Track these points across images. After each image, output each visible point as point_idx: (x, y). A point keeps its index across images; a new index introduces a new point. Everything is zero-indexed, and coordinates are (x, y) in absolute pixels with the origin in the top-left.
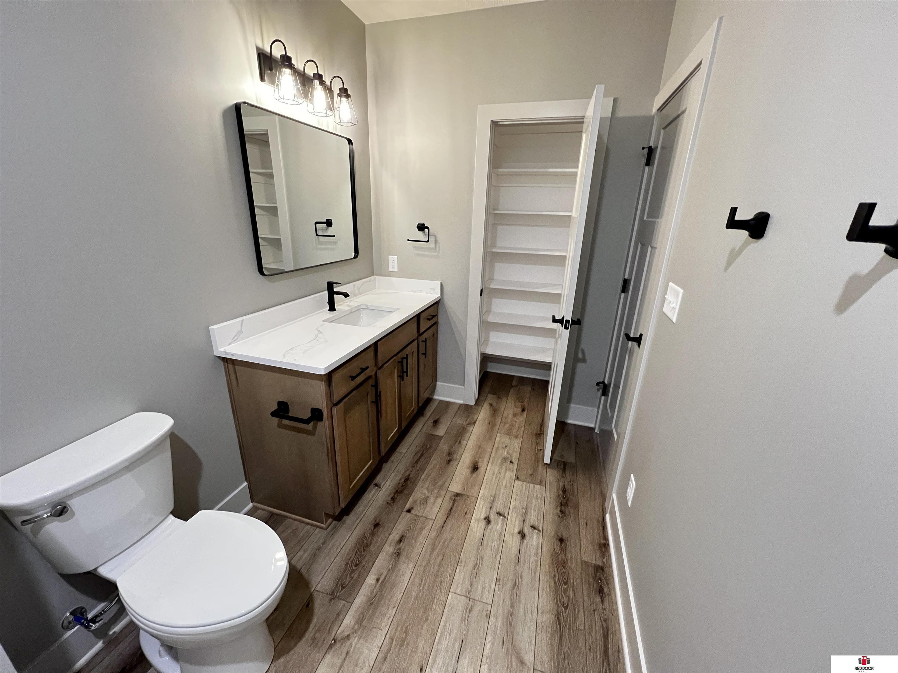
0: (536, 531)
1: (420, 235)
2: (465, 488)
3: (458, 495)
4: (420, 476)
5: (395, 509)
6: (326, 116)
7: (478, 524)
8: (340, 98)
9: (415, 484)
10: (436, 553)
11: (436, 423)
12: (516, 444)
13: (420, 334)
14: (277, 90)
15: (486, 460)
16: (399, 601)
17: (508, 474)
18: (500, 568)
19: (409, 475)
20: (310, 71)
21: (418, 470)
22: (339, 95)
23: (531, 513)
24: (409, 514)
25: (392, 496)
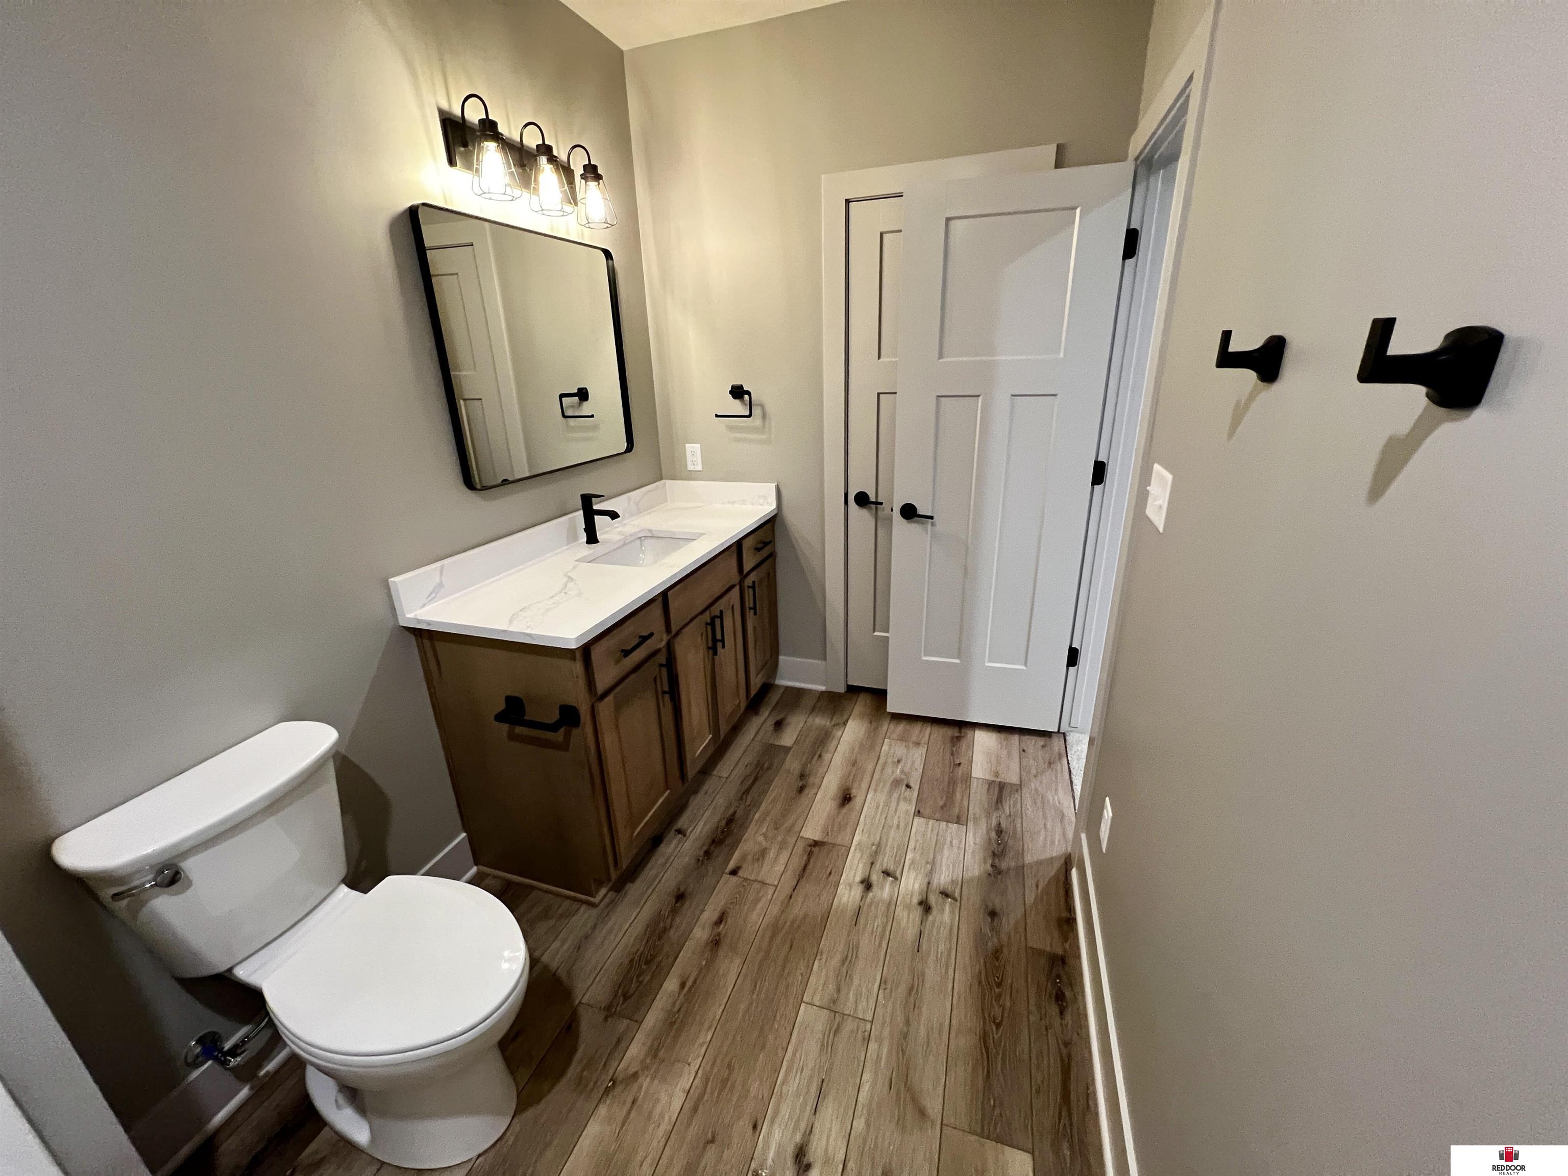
0: (950, 900)
1: (737, 407)
2: (828, 832)
3: (816, 844)
4: (752, 814)
5: (711, 869)
6: (563, 216)
7: (850, 890)
8: (586, 183)
9: (744, 827)
10: (778, 940)
11: (779, 725)
12: (917, 755)
13: (743, 576)
14: (476, 178)
15: (864, 785)
16: (717, 1018)
17: (903, 806)
18: (886, 962)
19: (735, 813)
20: (532, 140)
21: (749, 806)
22: (583, 177)
23: (941, 870)
24: (734, 877)
25: (705, 848)
